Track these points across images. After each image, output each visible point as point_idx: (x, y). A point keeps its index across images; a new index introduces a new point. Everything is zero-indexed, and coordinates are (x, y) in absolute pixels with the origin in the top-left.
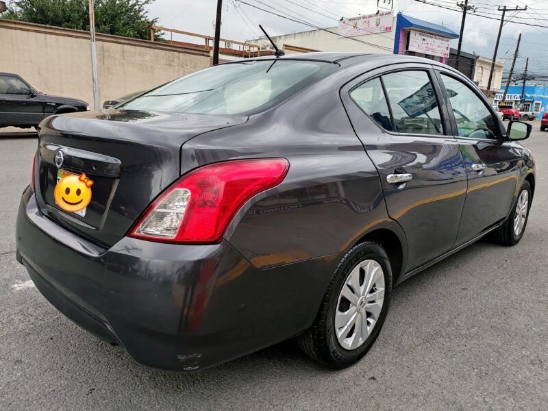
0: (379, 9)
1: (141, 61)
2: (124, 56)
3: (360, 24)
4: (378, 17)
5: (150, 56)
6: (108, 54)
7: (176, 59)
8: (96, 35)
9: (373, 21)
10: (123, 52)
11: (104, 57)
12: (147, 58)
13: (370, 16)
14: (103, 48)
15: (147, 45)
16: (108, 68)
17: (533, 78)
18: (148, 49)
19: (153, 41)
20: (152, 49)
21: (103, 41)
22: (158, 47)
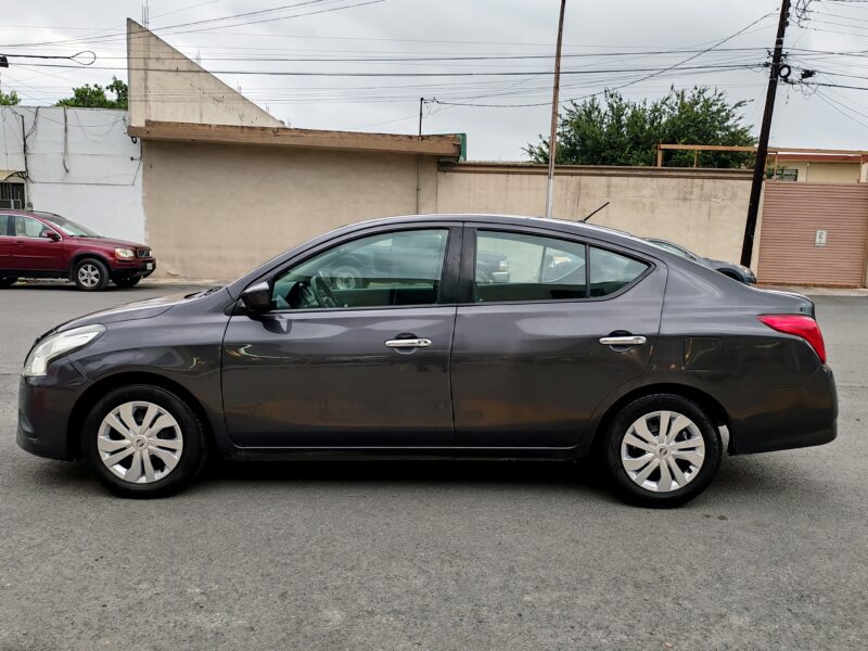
1: (635, 196)
5: (652, 188)
6: (586, 191)
7: (697, 190)
10: (609, 186)
11: (579, 197)
12: (647, 192)
14: (579, 184)
15: (650, 173)
16: (584, 210)
18: (648, 179)
19: (659, 167)
20: (655, 180)
21: (581, 175)
22: (667, 173)
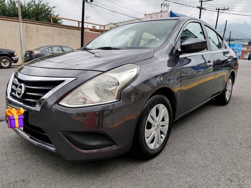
0: (162, 10)
1: (46, 32)
2: (38, 30)
3: (153, 16)
4: (162, 13)
5: (51, 30)
6: (29, 29)
7: (64, 32)
8: (22, 20)
9: (159, 15)
10: (37, 28)
11: (27, 31)
12: (49, 31)
13: (158, 13)
14: (27, 26)
15: (49, 25)
16: (30, 36)
17: (233, 40)
18: (50, 27)
19: (52, 23)
20: (52, 27)
21: (27, 23)
22: (55, 26)
